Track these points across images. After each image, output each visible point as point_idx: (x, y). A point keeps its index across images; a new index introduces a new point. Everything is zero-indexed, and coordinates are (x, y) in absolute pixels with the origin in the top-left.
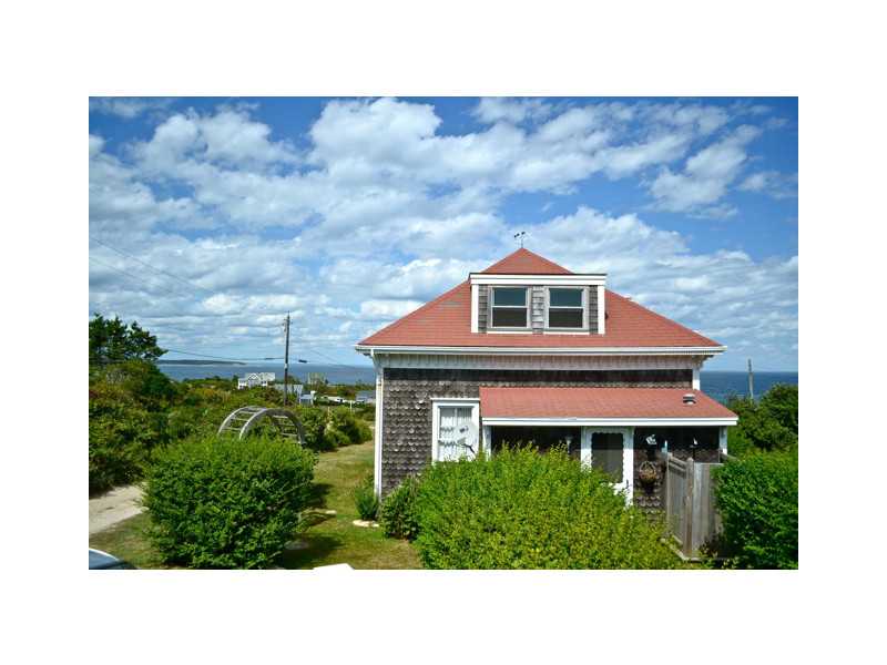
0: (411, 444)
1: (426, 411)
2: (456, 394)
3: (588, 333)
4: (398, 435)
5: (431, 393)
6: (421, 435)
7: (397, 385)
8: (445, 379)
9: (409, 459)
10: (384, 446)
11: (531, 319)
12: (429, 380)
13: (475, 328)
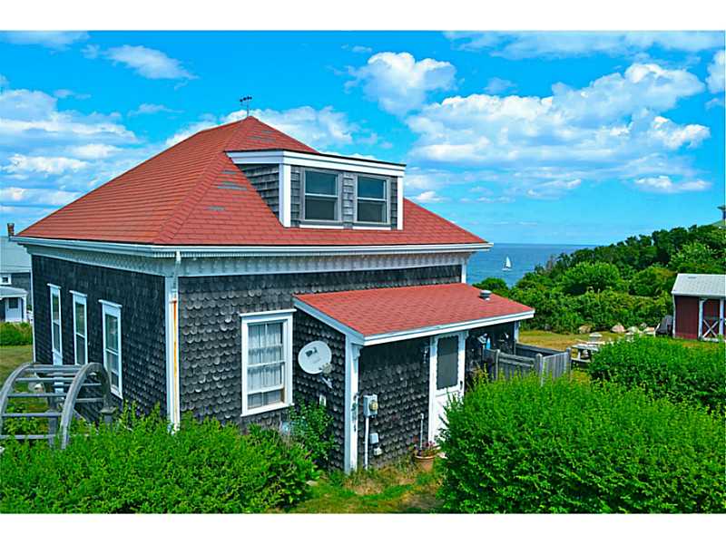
0: (216, 379)
1: (234, 332)
2: (266, 306)
3: (389, 229)
4: (199, 369)
5: (239, 307)
6: (228, 364)
7: (197, 300)
8: (254, 288)
9: (215, 399)
10: (182, 387)
11: (342, 211)
12: (238, 290)
13: (287, 222)
